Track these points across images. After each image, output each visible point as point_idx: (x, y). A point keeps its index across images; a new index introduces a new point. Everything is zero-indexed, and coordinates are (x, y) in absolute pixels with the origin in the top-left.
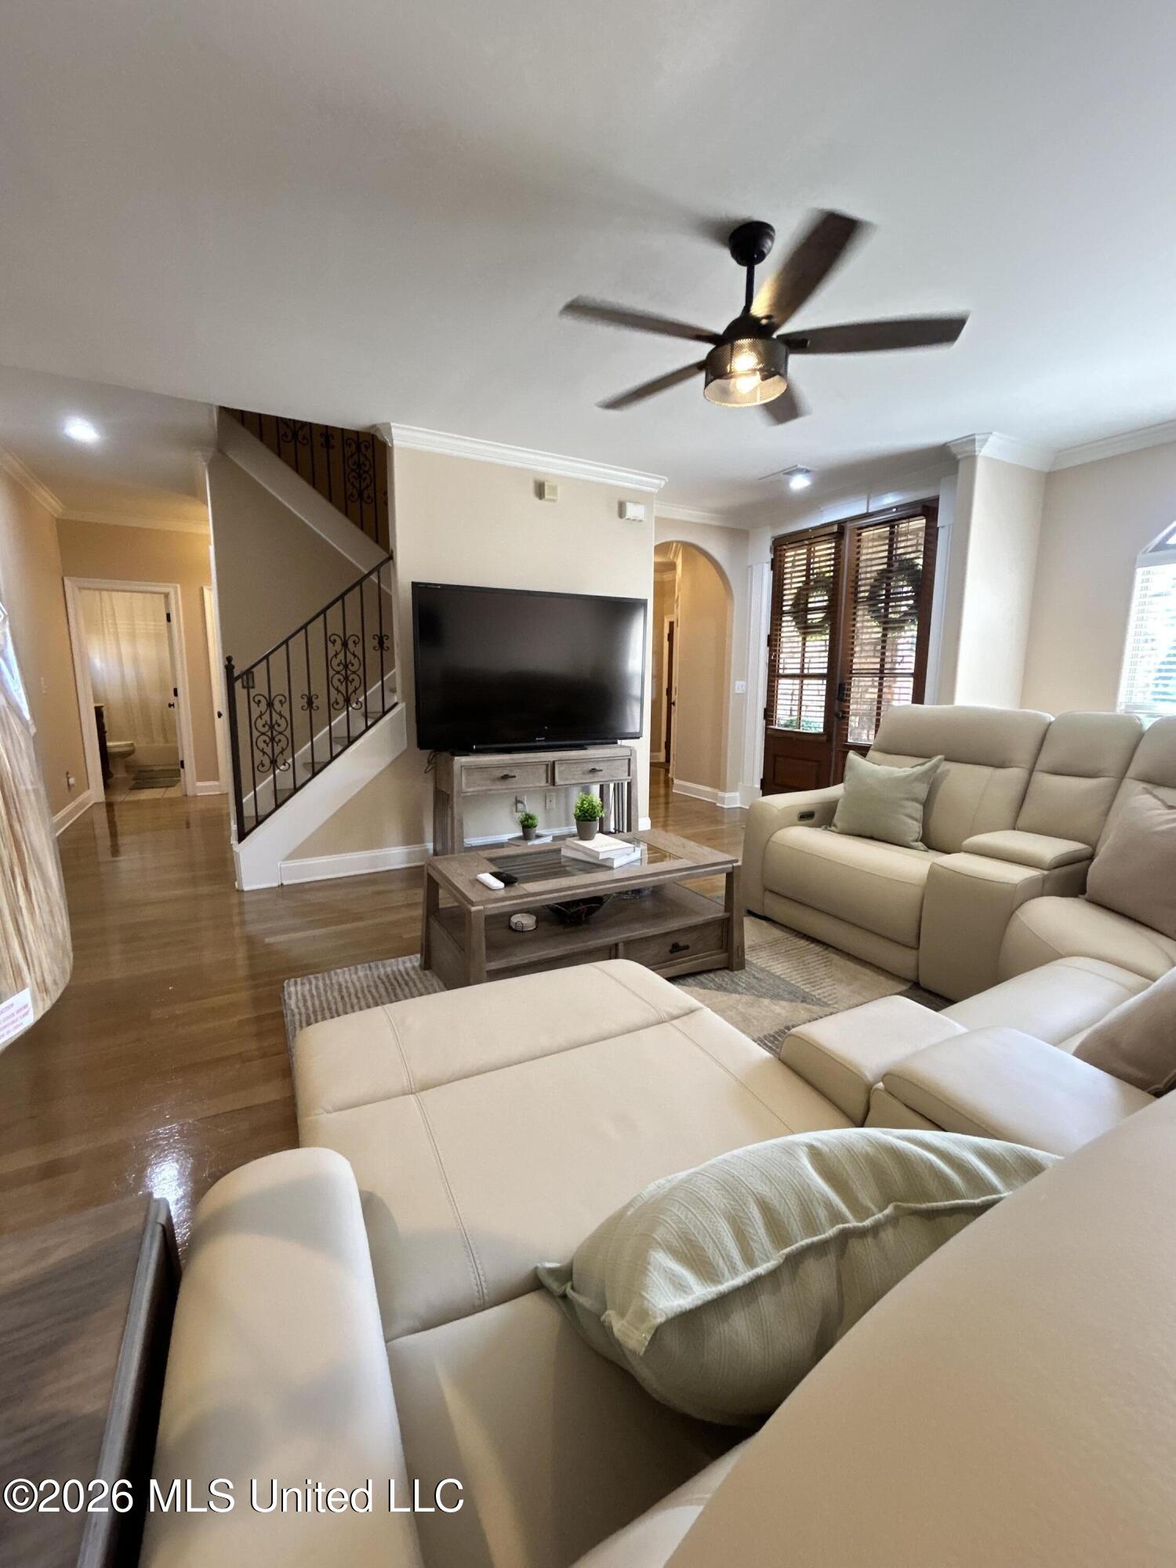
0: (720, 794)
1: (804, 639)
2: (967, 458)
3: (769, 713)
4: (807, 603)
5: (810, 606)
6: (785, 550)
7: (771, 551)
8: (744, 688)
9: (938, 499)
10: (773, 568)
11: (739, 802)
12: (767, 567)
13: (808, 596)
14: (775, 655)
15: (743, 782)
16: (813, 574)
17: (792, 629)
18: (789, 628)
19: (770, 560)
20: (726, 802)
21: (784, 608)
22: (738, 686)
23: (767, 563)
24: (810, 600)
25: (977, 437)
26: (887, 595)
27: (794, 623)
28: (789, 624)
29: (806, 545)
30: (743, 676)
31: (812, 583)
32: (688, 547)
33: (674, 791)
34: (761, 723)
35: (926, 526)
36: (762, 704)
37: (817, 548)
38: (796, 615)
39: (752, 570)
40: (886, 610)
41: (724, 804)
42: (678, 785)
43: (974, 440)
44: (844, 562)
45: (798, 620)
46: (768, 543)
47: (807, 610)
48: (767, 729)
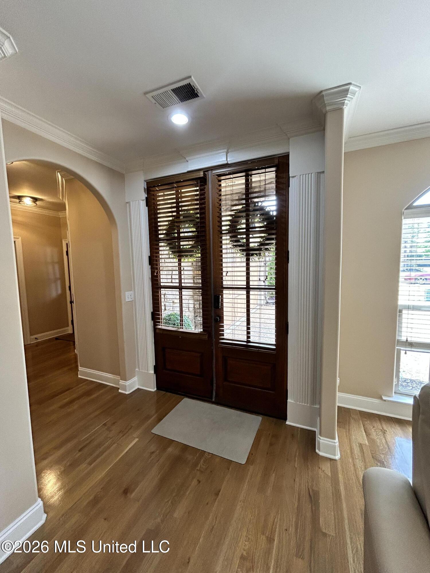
0: (122, 382)
1: (180, 260)
2: (335, 110)
3: (156, 315)
4: (179, 233)
5: (182, 235)
6: (157, 191)
7: (145, 191)
8: (132, 296)
9: (289, 155)
10: (147, 205)
11: (137, 385)
12: (143, 204)
13: (179, 228)
14: (157, 272)
15: (139, 368)
16: (182, 211)
17: (166, 252)
18: (164, 250)
19: (145, 198)
20: (127, 388)
21: (160, 236)
22: (127, 296)
23: (143, 200)
24: (181, 230)
25: (352, 87)
26: (248, 228)
27: (168, 248)
28: (164, 248)
29: (175, 187)
30: (131, 288)
31: (182, 217)
32: (67, 173)
33: (79, 376)
34: (149, 323)
35: (276, 176)
36: (149, 308)
37: (183, 191)
38: (169, 242)
39: (129, 205)
40: (248, 239)
41: (126, 391)
42: (81, 371)
43: (347, 90)
44: (209, 201)
45: (171, 246)
46: (143, 185)
47: (180, 238)
48: (155, 329)
